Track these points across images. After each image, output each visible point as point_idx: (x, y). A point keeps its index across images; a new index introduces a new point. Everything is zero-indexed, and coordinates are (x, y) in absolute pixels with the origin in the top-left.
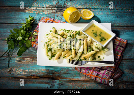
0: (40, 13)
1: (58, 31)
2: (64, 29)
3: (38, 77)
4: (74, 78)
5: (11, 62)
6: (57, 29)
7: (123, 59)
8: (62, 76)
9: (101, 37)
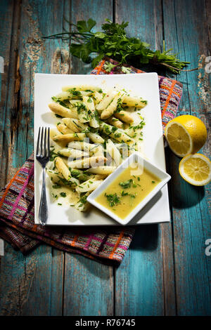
0: (200, 82)
1: (138, 112)
2: (144, 124)
3: (19, 91)
4: (14, 155)
5: (56, 41)
6: (142, 110)
7: (66, 254)
8: (21, 132)
9: (119, 196)
